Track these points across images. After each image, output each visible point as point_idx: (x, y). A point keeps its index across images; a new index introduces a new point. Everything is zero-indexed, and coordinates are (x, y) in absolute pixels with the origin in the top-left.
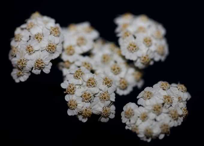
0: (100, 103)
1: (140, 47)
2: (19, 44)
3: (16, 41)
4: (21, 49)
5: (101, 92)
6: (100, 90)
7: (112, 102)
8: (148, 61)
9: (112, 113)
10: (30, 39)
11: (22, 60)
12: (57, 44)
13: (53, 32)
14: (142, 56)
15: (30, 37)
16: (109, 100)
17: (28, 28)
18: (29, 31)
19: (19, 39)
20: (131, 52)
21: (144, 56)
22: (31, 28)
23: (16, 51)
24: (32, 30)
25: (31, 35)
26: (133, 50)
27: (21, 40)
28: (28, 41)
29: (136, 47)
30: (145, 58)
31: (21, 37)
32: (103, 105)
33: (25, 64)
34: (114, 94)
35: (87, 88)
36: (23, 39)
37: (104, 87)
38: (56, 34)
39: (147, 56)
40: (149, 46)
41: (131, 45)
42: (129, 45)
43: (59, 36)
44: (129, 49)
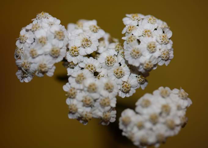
0: (100, 108)
1: (143, 53)
2: (23, 46)
3: (21, 43)
4: (25, 51)
5: (101, 97)
6: (101, 96)
7: (112, 107)
8: (151, 67)
9: (113, 117)
10: (34, 42)
11: (26, 63)
12: (61, 48)
13: (57, 36)
14: (145, 63)
15: (34, 39)
16: (109, 105)
17: (32, 30)
18: (34, 34)
19: (24, 41)
20: (134, 58)
21: (147, 62)
22: (36, 30)
23: (20, 53)
24: (36, 33)
25: (35, 38)
26: (136, 56)
27: (26, 42)
28: (32, 44)
29: (139, 53)
30: (148, 64)
31: (26, 39)
32: (103, 110)
33: (28, 67)
34: (115, 99)
35: (87, 93)
36: (27, 41)
37: (105, 93)
38: (61, 37)
39: (150, 62)
40: (153, 52)
41: (134, 51)
42: (133, 51)
43: (63, 40)
44: (132, 55)
